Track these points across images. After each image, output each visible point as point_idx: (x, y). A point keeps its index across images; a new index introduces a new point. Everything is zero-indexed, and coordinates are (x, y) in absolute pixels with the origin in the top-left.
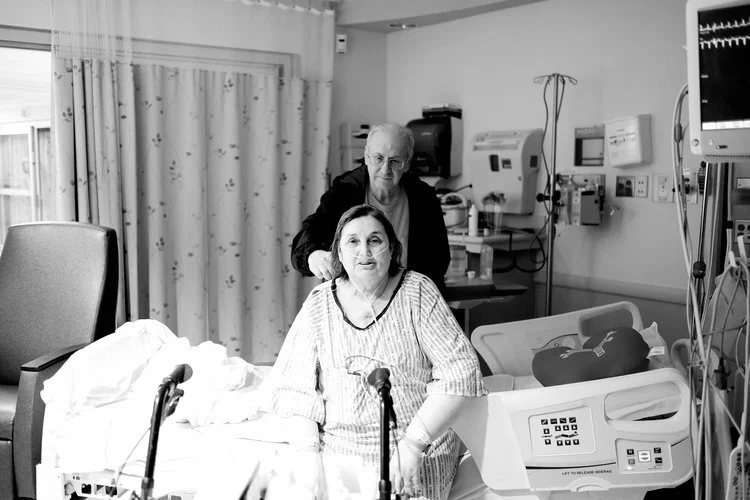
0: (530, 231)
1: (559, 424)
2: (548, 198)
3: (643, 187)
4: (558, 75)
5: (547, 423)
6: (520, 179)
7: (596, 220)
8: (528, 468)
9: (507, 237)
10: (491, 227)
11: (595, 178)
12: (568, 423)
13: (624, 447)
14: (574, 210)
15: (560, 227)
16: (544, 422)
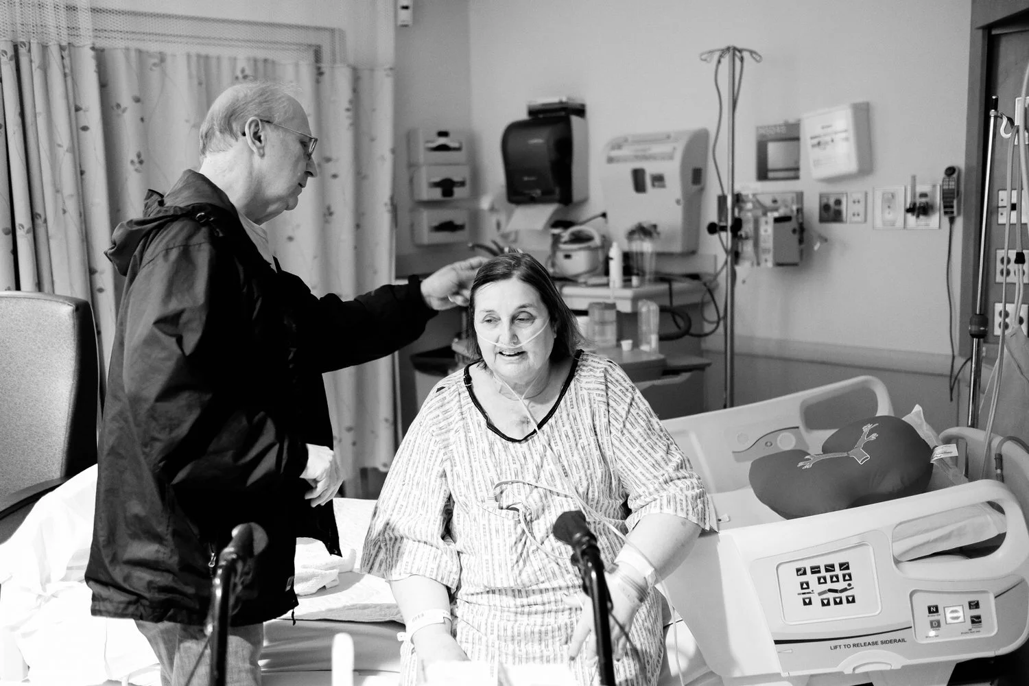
0: (695, 277)
1: (823, 573)
2: (724, 229)
3: (859, 208)
4: (735, 49)
5: (805, 573)
6: (678, 202)
7: (794, 258)
8: (777, 642)
9: (664, 287)
10: (641, 273)
11: (789, 198)
12: (838, 571)
13: (922, 602)
14: (762, 245)
15: (742, 269)
16: (801, 572)
